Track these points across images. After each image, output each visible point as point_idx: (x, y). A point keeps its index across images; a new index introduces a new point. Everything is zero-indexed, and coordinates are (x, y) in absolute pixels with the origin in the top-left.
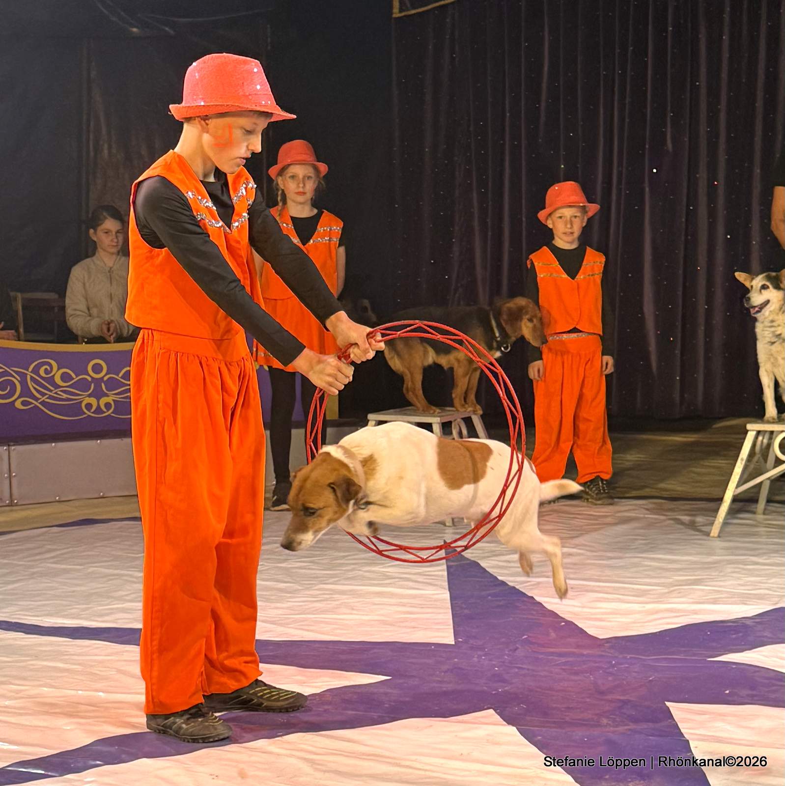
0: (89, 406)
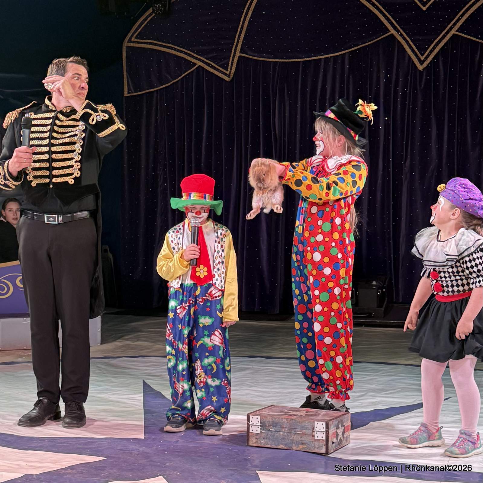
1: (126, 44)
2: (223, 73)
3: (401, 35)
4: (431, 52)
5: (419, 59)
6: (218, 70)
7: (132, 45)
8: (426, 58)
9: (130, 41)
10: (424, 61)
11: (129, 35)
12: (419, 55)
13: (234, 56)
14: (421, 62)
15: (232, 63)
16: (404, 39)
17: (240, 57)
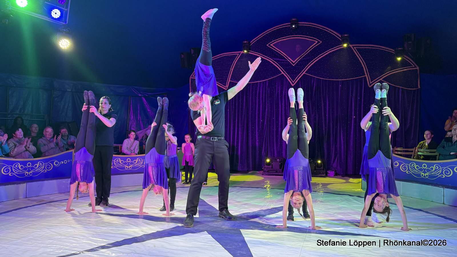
0: (126, 168)
1: (191, 77)
2: (224, 87)
3: (286, 74)
4: (296, 80)
5: (292, 82)
6: (222, 86)
7: (193, 78)
8: (295, 82)
9: (192, 77)
10: (294, 83)
11: (192, 75)
12: (292, 81)
13: (228, 81)
14: (293, 83)
15: (227, 84)
16: (287, 75)
17: (230, 82)
